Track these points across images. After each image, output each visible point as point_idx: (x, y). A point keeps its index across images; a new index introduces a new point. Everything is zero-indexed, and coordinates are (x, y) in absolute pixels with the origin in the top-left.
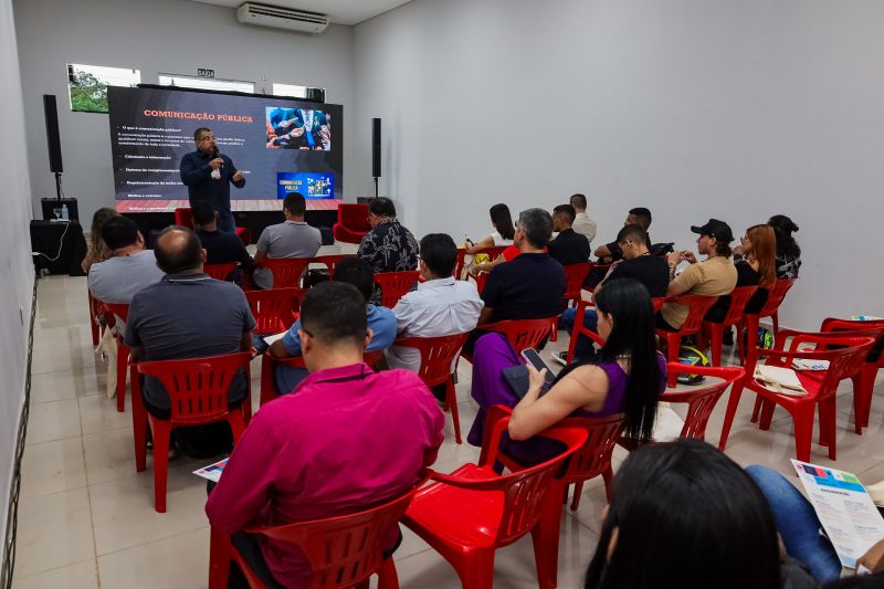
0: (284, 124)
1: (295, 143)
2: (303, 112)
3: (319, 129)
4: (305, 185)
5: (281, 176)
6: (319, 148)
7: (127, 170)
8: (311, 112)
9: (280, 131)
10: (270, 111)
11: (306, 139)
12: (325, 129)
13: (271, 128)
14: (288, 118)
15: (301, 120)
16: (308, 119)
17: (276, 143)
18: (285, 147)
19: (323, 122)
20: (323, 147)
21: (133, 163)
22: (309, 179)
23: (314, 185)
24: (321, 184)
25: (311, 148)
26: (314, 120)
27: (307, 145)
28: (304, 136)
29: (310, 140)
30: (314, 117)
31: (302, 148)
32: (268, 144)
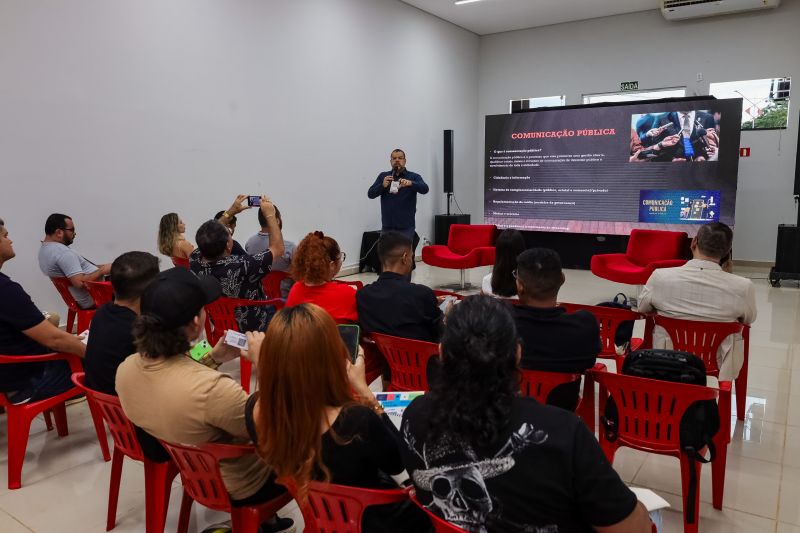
0: (653, 132)
1: (666, 154)
2: (680, 115)
3: (702, 133)
4: (678, 206)
5: (645, 195)
6: (701, 158)
7: (495, 190)
8: (692, 114)
9: (647, 142)
11: (683, 148)
12: (711, 132)
13: (636, 139)
14: (659, 124)
15: (677, 125)
16: (686, 122)
17: (641, 156)
18: (653, 159)
19: (709, 123)
20: (707, 157)
21: (499, 184)
22: (682, 198)
23: (690, 206)
24: (700, 204)
25: (688, 159)
26: (696, 123)
27: (683, 155)
28: (680, 144)
29: (689, 149)
30: (696, 118)
31: (675, 160)
32: (632, 158)
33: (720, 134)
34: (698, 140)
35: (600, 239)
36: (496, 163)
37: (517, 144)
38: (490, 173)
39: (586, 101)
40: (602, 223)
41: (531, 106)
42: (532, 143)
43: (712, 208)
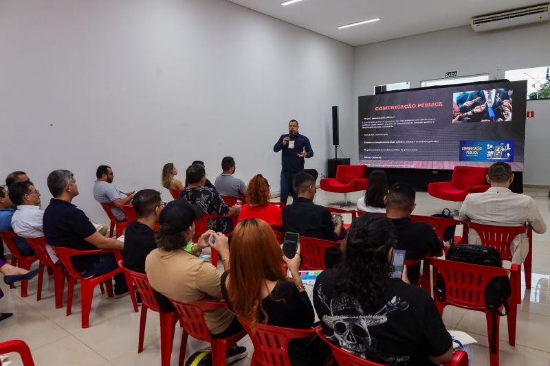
0: (468, 103)
1: (477, 117)
2: (485, 92)
3: (500, 103)
4: (485, 150)
5: (463, 144)
6: (500, 119)
7: (365, 143)
8: (494, 91)
9: (464, 110)
10: (456, 95)
11: (488, 113)
12: (506, 103)
13: (456, 108)
14: (472, 98)
15: (483, 99)
16: (490, 97)
17: (460, 119)
18: (468, 121)
19: (505, 97)
20: (504, 119)
21: (368, 139)
22: (488, 145)
23: (493, 150)
24: (501, 149)
25: (492, 120)
26: (496, 97)
27: (488, 117)
28: (486, 111)
29: (491, 114)
30: (496, 94)
31: (483, 121)
32: (454, 120)
33: (512, 104)
34: (497, 108)
35: (434, 172)
36: (365, 126)
37: (379, 114)
38: (362, 132)
39: (423, 85)
40: (435, 162)
41: (388, 90)
42: (388, 113)
43: (508, 151)
